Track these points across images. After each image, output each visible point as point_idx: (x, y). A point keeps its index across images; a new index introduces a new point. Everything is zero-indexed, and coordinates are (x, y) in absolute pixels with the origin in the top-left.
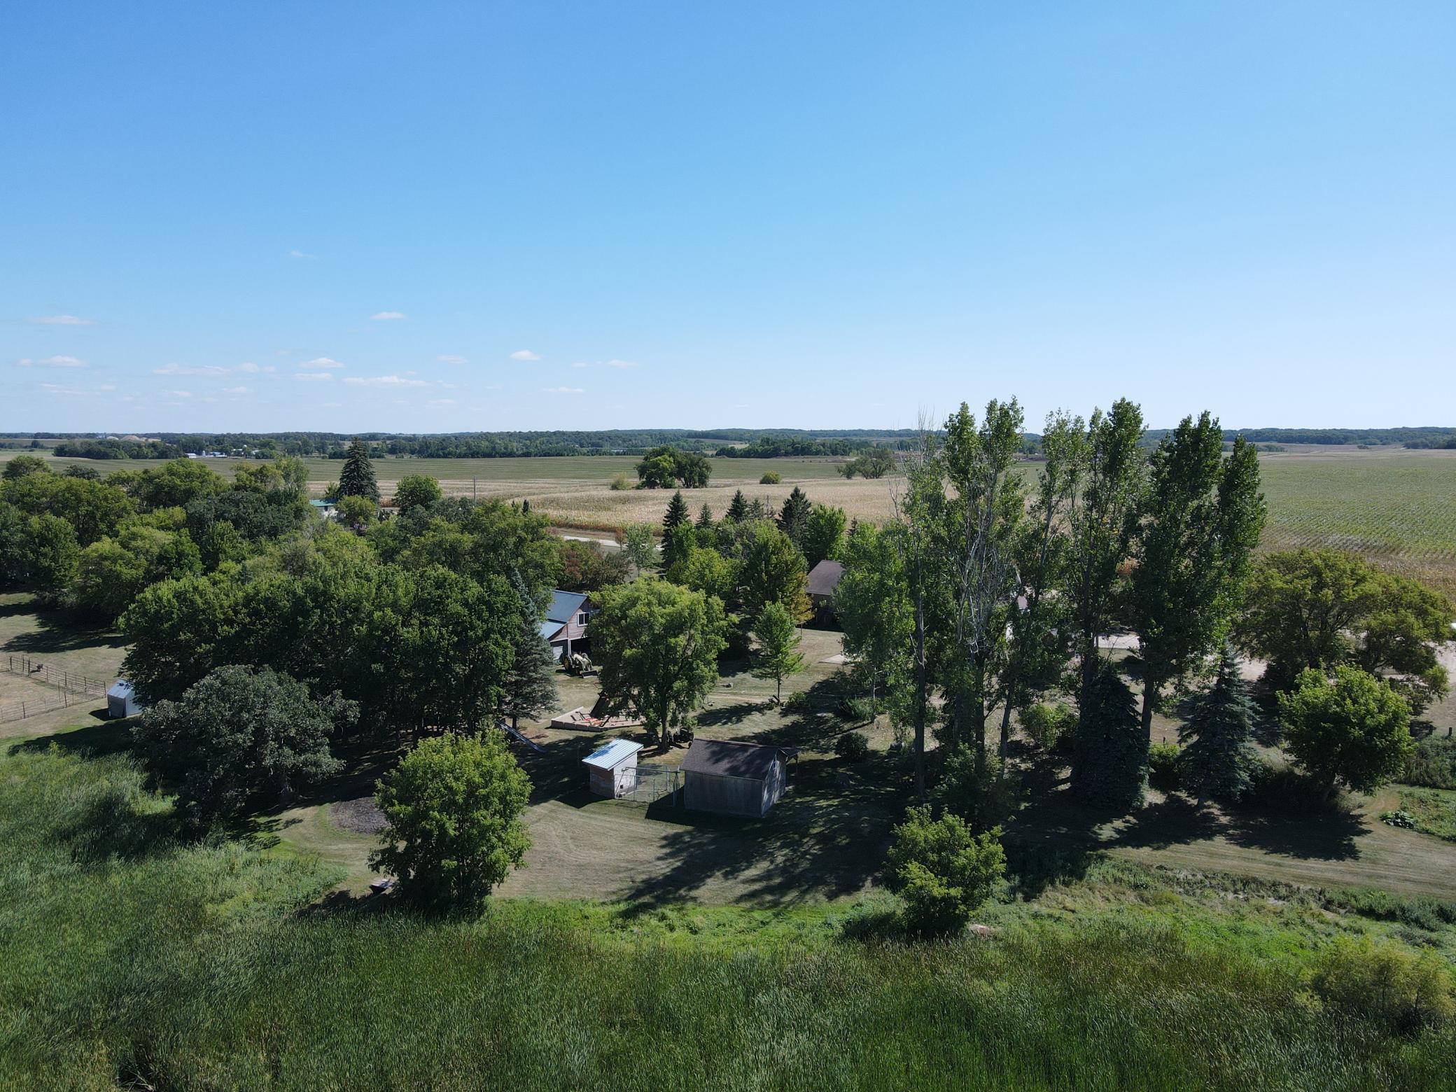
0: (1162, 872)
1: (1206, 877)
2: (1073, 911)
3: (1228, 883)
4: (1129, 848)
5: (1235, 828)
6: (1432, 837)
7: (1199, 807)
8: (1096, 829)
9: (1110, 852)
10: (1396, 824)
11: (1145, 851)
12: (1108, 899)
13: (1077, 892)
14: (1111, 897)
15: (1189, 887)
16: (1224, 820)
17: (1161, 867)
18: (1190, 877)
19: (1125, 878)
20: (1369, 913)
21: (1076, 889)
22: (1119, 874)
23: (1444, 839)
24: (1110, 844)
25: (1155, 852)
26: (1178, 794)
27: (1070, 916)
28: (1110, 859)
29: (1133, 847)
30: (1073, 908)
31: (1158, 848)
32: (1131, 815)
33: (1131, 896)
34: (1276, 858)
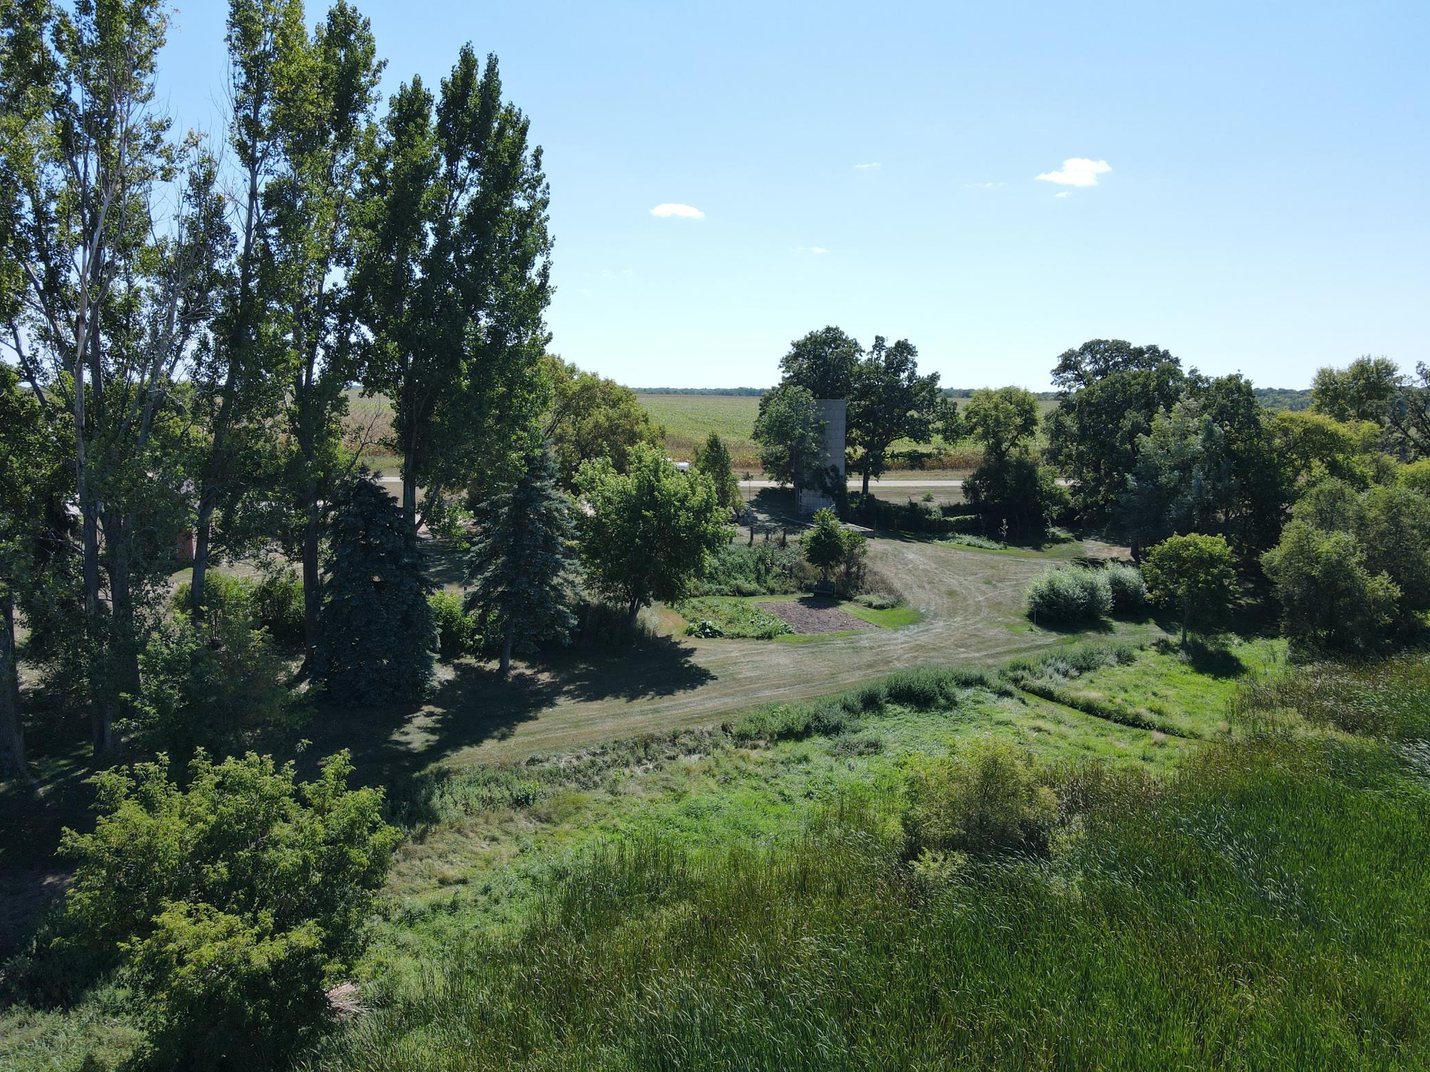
0: (535, 768)
1: (594, 754)
2: (464, 882)
3: (623, 752)
4: (466, 749)
5: (567, 683)
6: (746, 640)
7: (504, 669)
8: (396, 737)
9: (445, 764)
10: (707, 636)
11: (489, 745)
12: (494, 839)
13: (441, 846)
14: (497, 834)
15: (583, 777)
16: (545, 677)
17: (532, 762)
18: (575, 762)
19: (497, 794)
20: (789, 734)
21: (440, 840)
22: (485, 792)
23: (758, 638)
24: (434, 752)
25: (505, 743)
26: (463, 661)
27: (465, 893)
28: (458, 772)
29: (470, 745)
30: (460, 876)
31: (503, 737)
32: (428, 703)
33: (521, 821)
34: (642, 703)
